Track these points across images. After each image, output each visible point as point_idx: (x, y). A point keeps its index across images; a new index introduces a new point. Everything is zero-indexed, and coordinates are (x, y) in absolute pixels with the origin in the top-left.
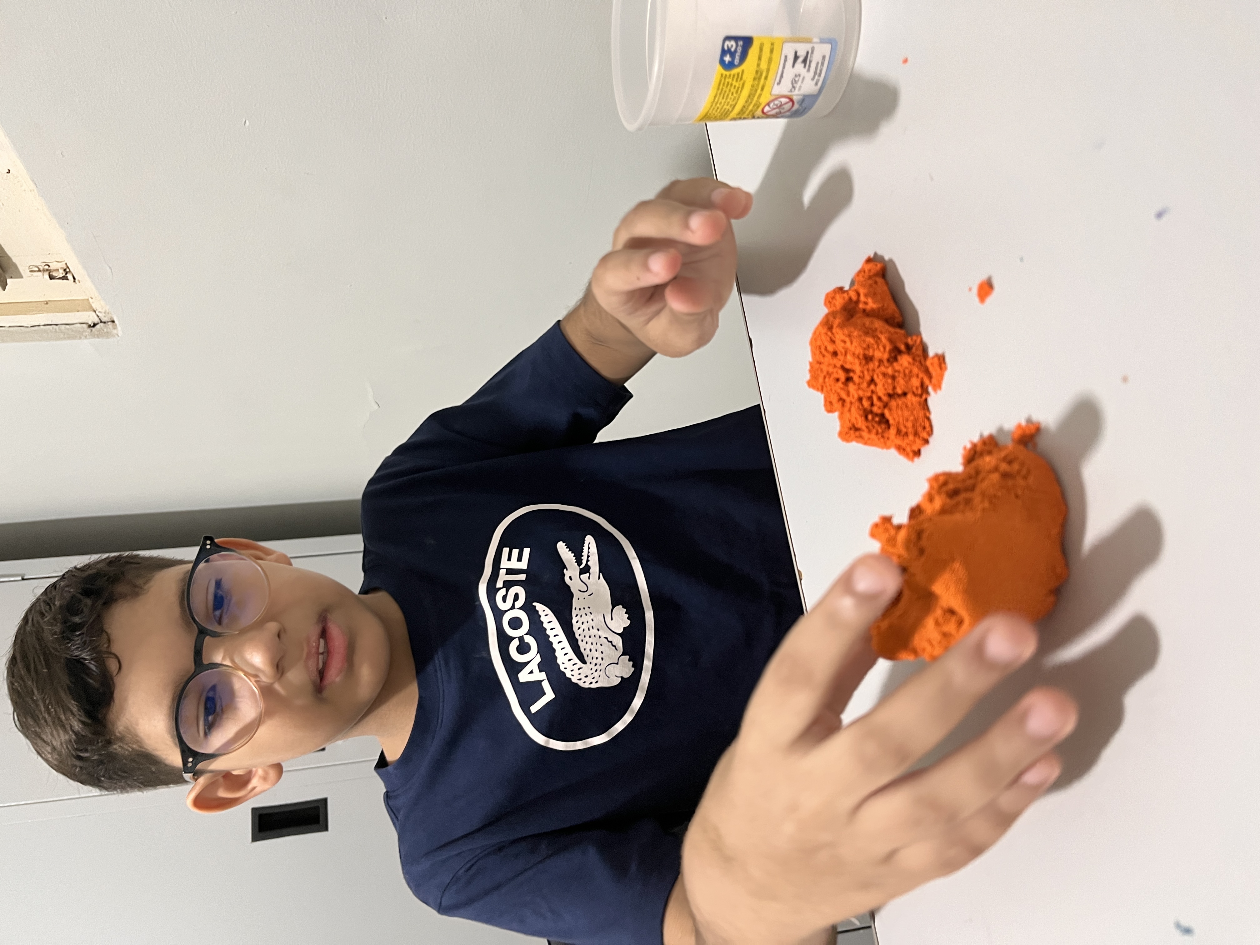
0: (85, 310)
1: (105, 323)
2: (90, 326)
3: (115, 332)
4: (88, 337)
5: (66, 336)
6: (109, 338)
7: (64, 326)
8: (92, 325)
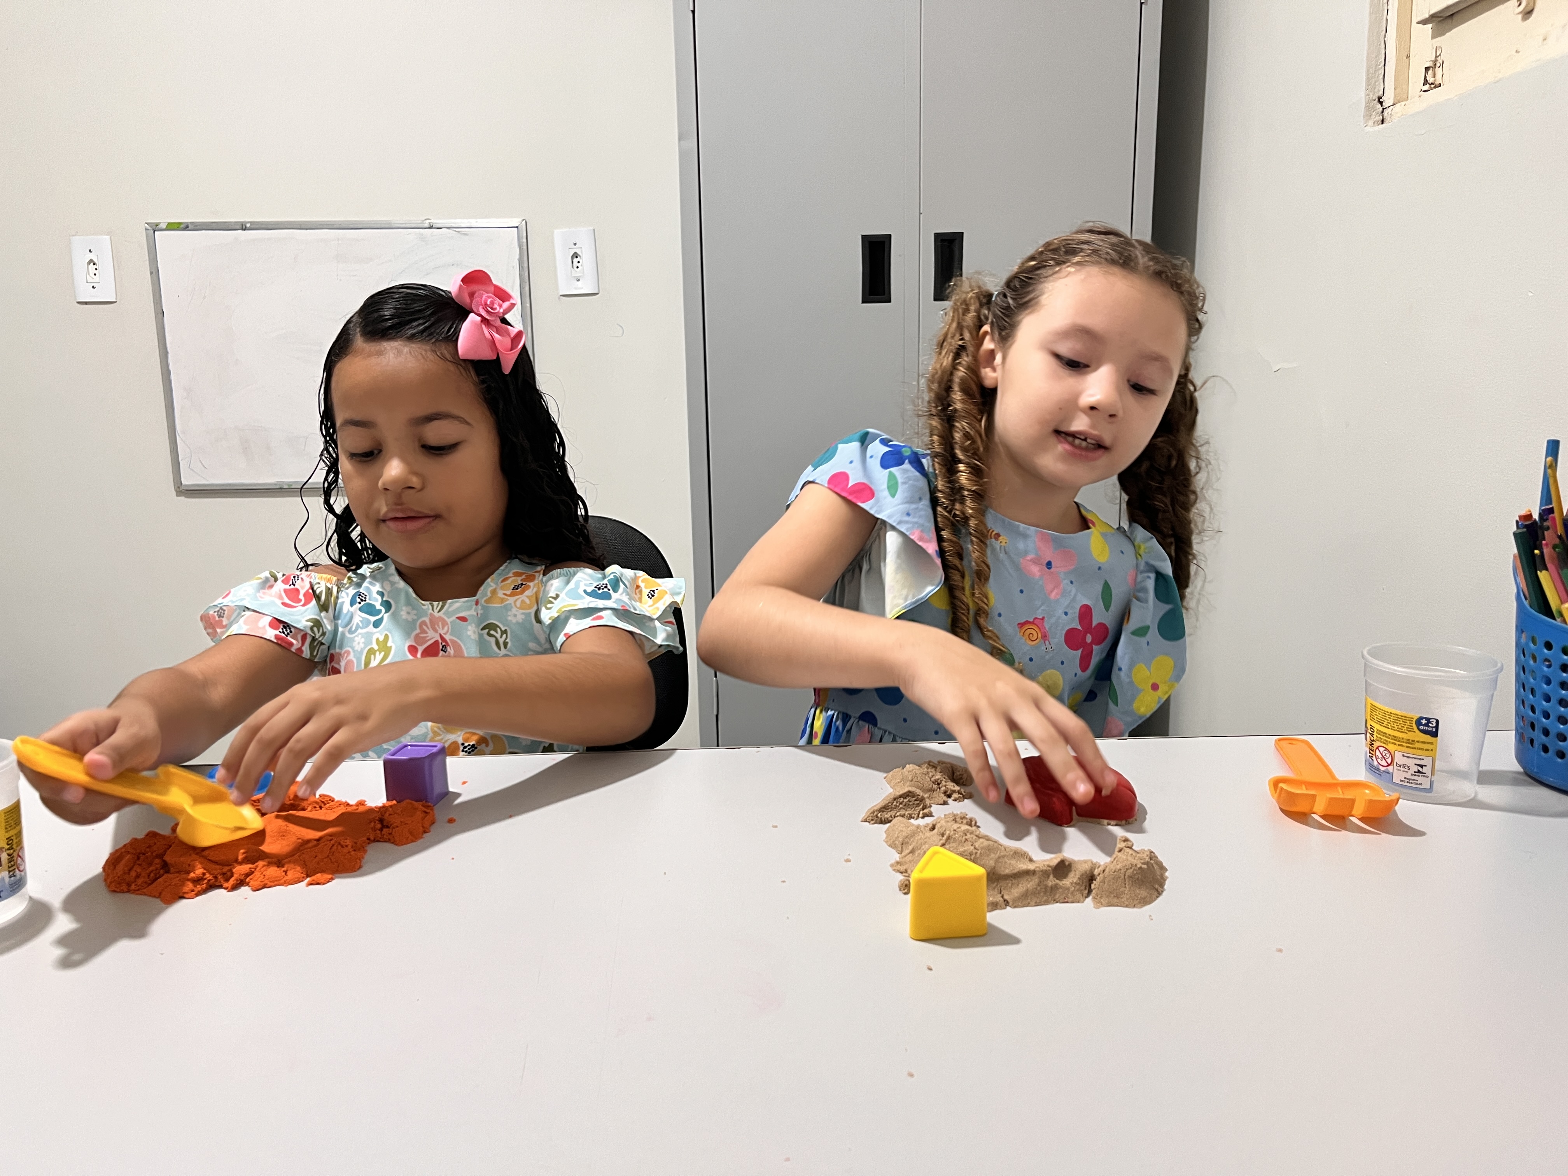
0: (1395, 97)
1: (1383, 112)
2: (1380, 98)
3: (1371, 123)
4: (1367, 97)
5: (1370, 75)
6: (1364, 117)
7: (1383, 73)
8: (1381, 100)
